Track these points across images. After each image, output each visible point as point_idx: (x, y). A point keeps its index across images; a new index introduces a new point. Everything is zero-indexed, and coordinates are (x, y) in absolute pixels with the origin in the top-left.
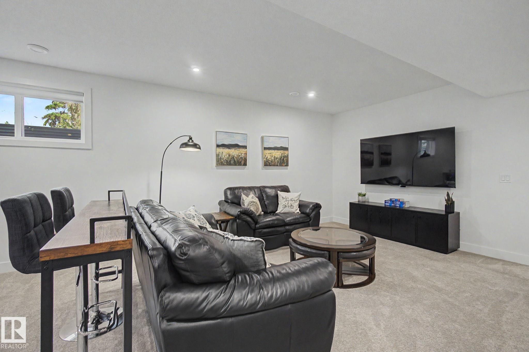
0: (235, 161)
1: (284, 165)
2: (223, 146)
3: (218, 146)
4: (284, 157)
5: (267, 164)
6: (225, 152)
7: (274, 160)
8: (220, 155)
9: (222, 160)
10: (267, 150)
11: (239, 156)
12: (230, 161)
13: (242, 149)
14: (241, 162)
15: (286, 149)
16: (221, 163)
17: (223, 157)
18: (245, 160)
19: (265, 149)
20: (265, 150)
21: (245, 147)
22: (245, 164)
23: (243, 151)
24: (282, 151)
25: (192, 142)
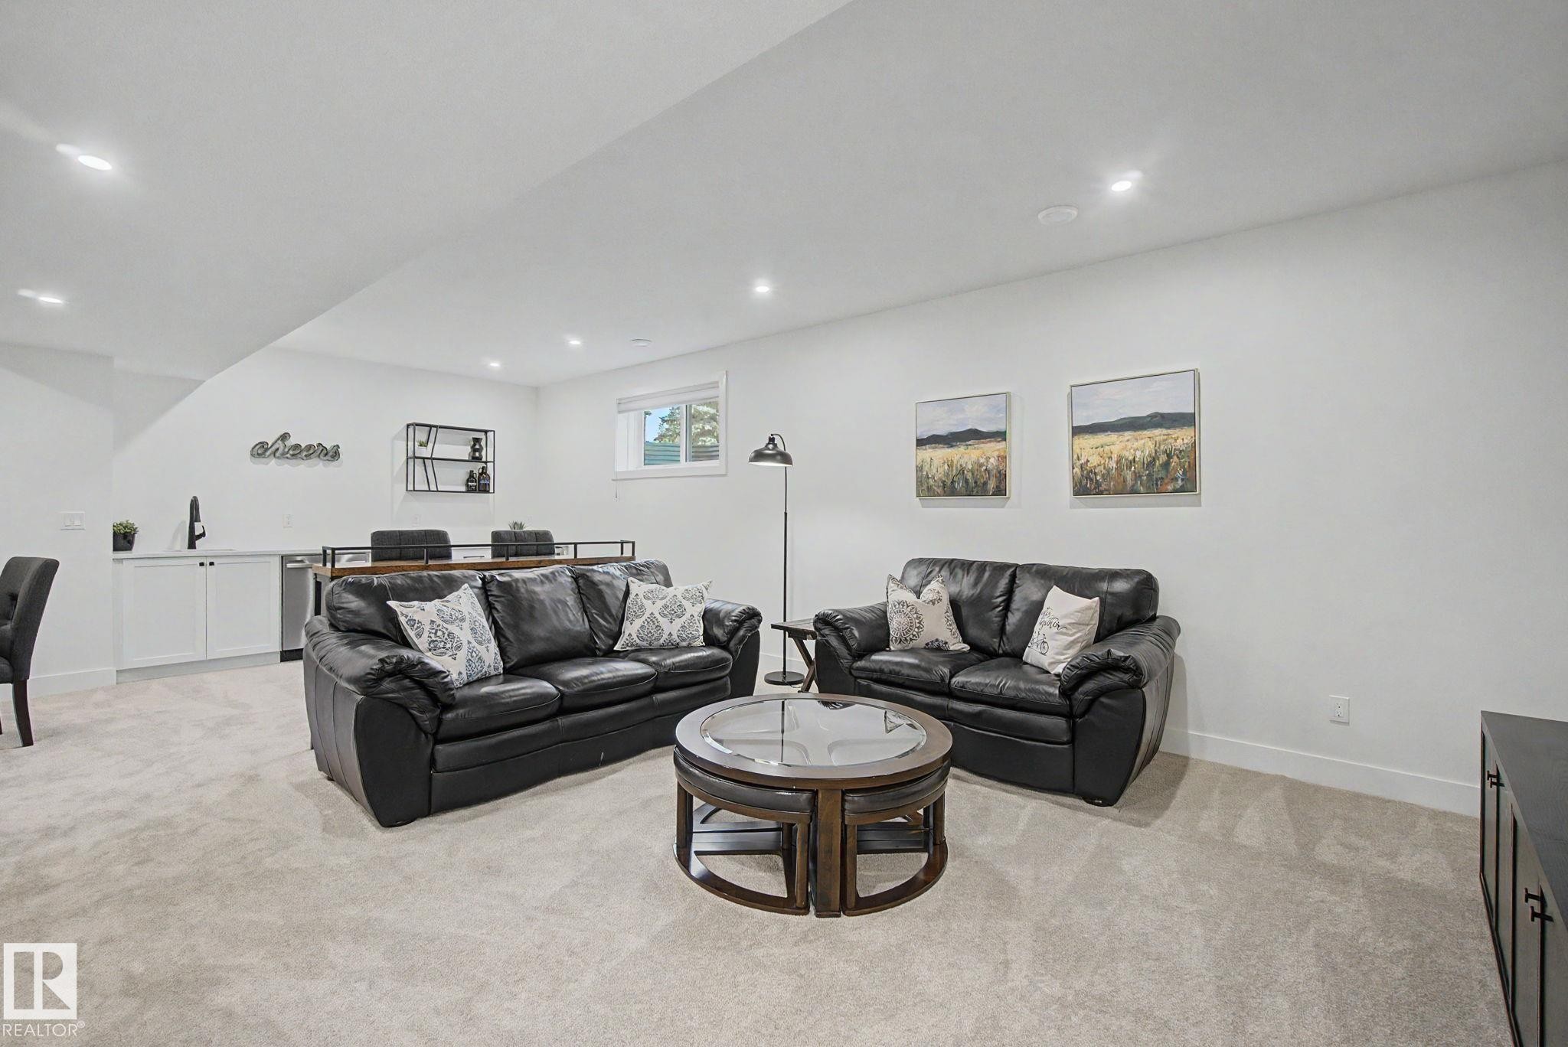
0: (966, 481)
1: (1170, 488)
2: (934, 440)
3: (921, 443)
4: (1169, 456)
5: (1087, 485)
6: (938, 457)
7: (1119, 469)
8: (926, 468)
9: (931, 482)
10: (1087, 436)
11: (981, 465)
12: (953, 482)
13: (990, 442)
14: (985, 484)
15: (1187, 420)
16: (929, 488)
17: (934, 471)
18: (1002, 477)
19: (1077, 431)
20: (1076, 437)
21: (1001, 436)
22: (1000, 491)
23: (992, 449)
24: (1158, 431)
25: (773, 449)
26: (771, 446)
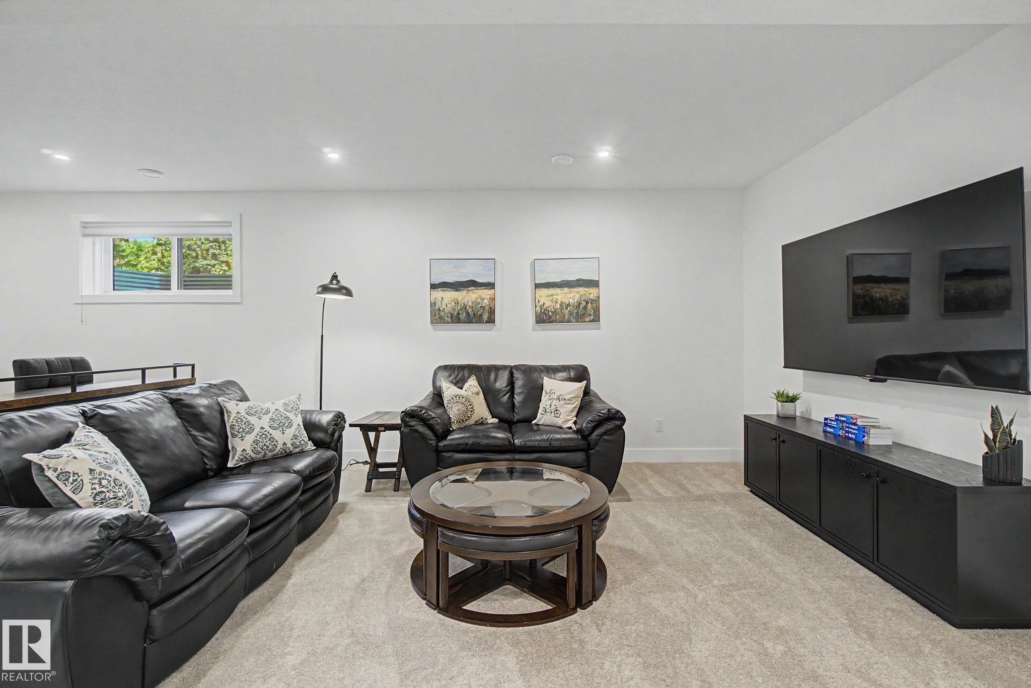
0: (468, 314)
1: (587, 320)
2: (444, 285)
3: (433, 287)
4: (587, 303)
5: (544, 318)
6: (447, 298)
7: (561, 309)
8: (438, 304)
9: (442, 314)
10: (544, 289)
11: (479, 303)
12: (458, 314)
13: (484, 289)
14: (481, 315)
15: (594, 284)
16: (438, 317)
17: (444, 306)
18: (492, 312)
19: (538, 286)
20: (537, 290)
21: (491, 286)
22: (491, 320)
23: (486, 293)
24: (581, 289)
25: (336, 284)
26: (335, 282)
